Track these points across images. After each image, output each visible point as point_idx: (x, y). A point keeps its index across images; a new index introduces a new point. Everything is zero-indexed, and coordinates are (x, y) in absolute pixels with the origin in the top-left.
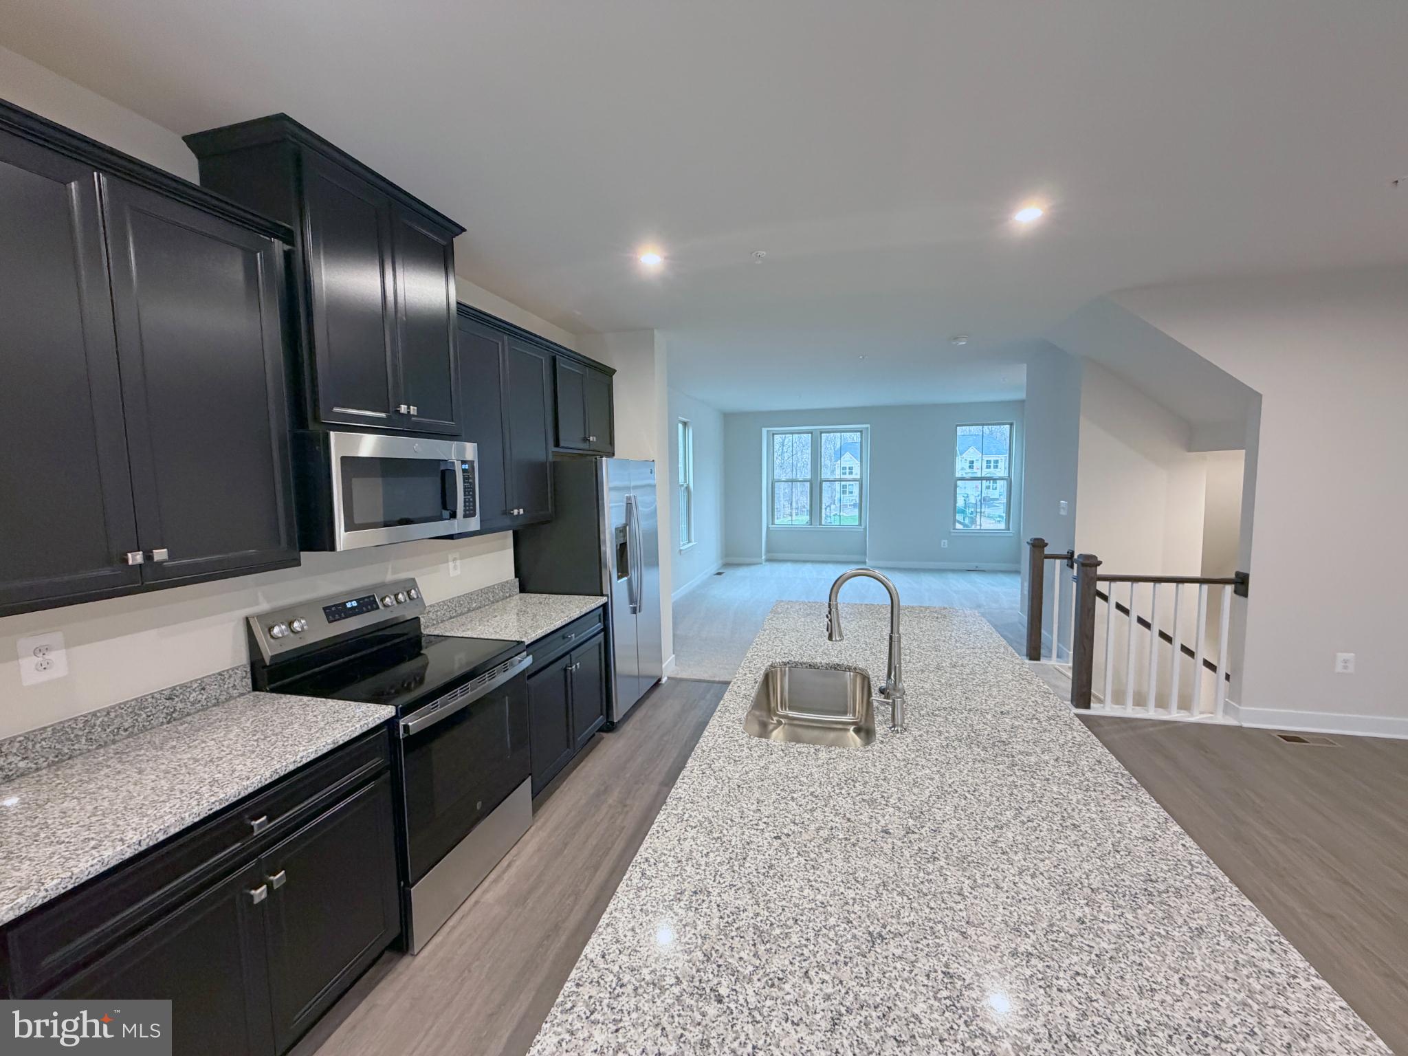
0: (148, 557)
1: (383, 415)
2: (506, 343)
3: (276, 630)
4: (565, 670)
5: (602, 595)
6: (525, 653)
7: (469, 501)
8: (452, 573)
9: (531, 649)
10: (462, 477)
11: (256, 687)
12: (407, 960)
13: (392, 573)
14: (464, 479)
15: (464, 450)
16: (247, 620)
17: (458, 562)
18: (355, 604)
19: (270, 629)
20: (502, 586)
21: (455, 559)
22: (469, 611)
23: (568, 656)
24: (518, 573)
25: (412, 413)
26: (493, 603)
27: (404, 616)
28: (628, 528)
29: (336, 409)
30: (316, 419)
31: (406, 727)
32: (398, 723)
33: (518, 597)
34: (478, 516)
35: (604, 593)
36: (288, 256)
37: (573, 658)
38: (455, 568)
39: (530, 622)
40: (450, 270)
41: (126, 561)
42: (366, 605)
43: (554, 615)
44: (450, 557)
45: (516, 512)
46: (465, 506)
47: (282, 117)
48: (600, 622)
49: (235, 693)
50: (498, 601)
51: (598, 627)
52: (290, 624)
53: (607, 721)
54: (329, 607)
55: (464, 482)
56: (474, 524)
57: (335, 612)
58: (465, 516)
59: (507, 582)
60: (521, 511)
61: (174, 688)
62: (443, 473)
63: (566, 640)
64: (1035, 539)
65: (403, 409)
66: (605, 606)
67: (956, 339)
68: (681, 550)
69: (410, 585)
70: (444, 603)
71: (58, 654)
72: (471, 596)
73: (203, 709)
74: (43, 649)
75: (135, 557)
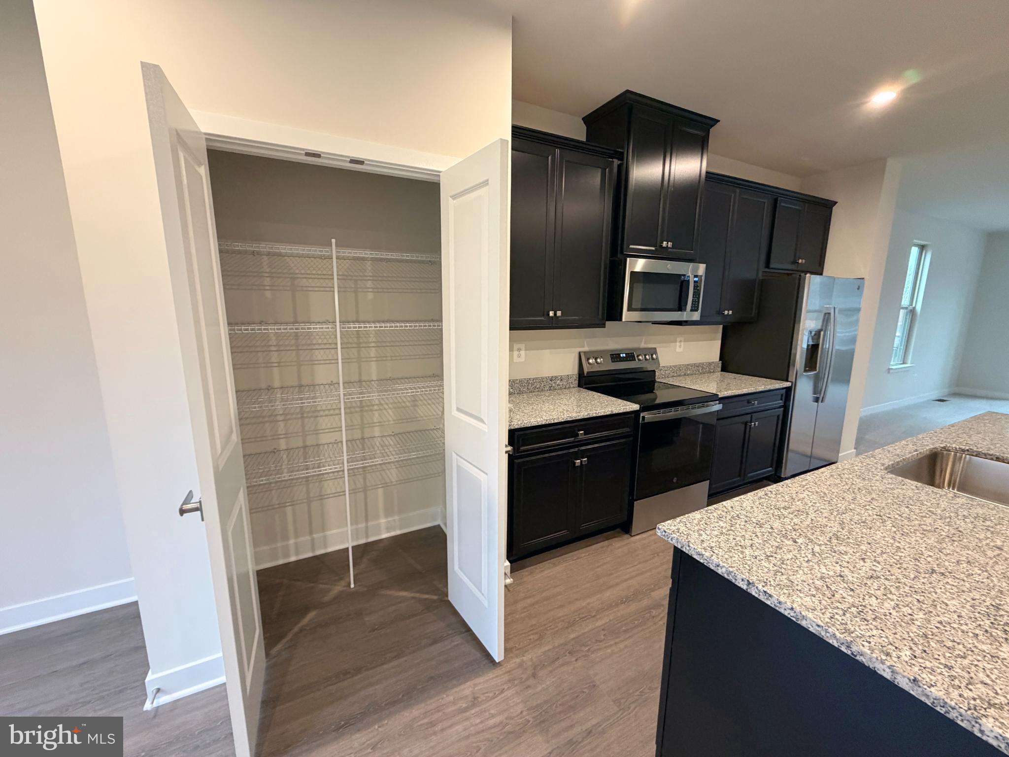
0: (555, 314)
1: (653, 248)
2: (737, 194)
3: (591, 361)
4: (746, 424)
5: (787, 381)
6: (717, 402)
7: (695, 302)
8: (678, 350)
9: (723, 401)
10: (693, 285)
11: (580, 386)
12: (627, 536)
13: (644, 344)
14: (694, 287)
15: (698, 268)
16: (580, 353)
17: (682, 343)
18: (624, 355)
19: (588, 359)
20: (710, 364)
21: (681, 341)
22: (685, 375)
23: (750, 416)
24: (722, 358)
25: (669, 246)
26: (701, 373)
27: (646, 368)
28: (822, 333)
29: (631, 246)
30: (622, 252)
31: (643, 417)
32: (640, 415)
33: (719, 374)
34: (700, 311)
35: (789, 380)
36: (619, 166)
37: (754, 418)
38: (680, 346)
39: (725, 387)
40: (705, 151)
41: (549, 315)
42: (629, 357)
43: (743, 385)
44: (678, 339)
45: (726, 312)
46: (692, 304)
47: (628, 92)
48: (781, 399)
49: (572, 386)
50: (705, 373)
51: (779, 403)
52: (596, 359)
53: (775, 474)
54: (613, 355)
55: (694, 289)
56: (696, 316)
57: (615, 357)
58: (692, 310)
59: (713, 362)
60: (730, 312)
61: (552, 377)
62: (681, 283)
63: (750, 404)
65: (665, 244)
66: (788, 390)
68: (889, 369)
69: (653, 351)
70: (671, 367)
71: (523, 353)
72: (687, 366)
73: (561, 389)
74: (519, 350)
75: (551, 314)
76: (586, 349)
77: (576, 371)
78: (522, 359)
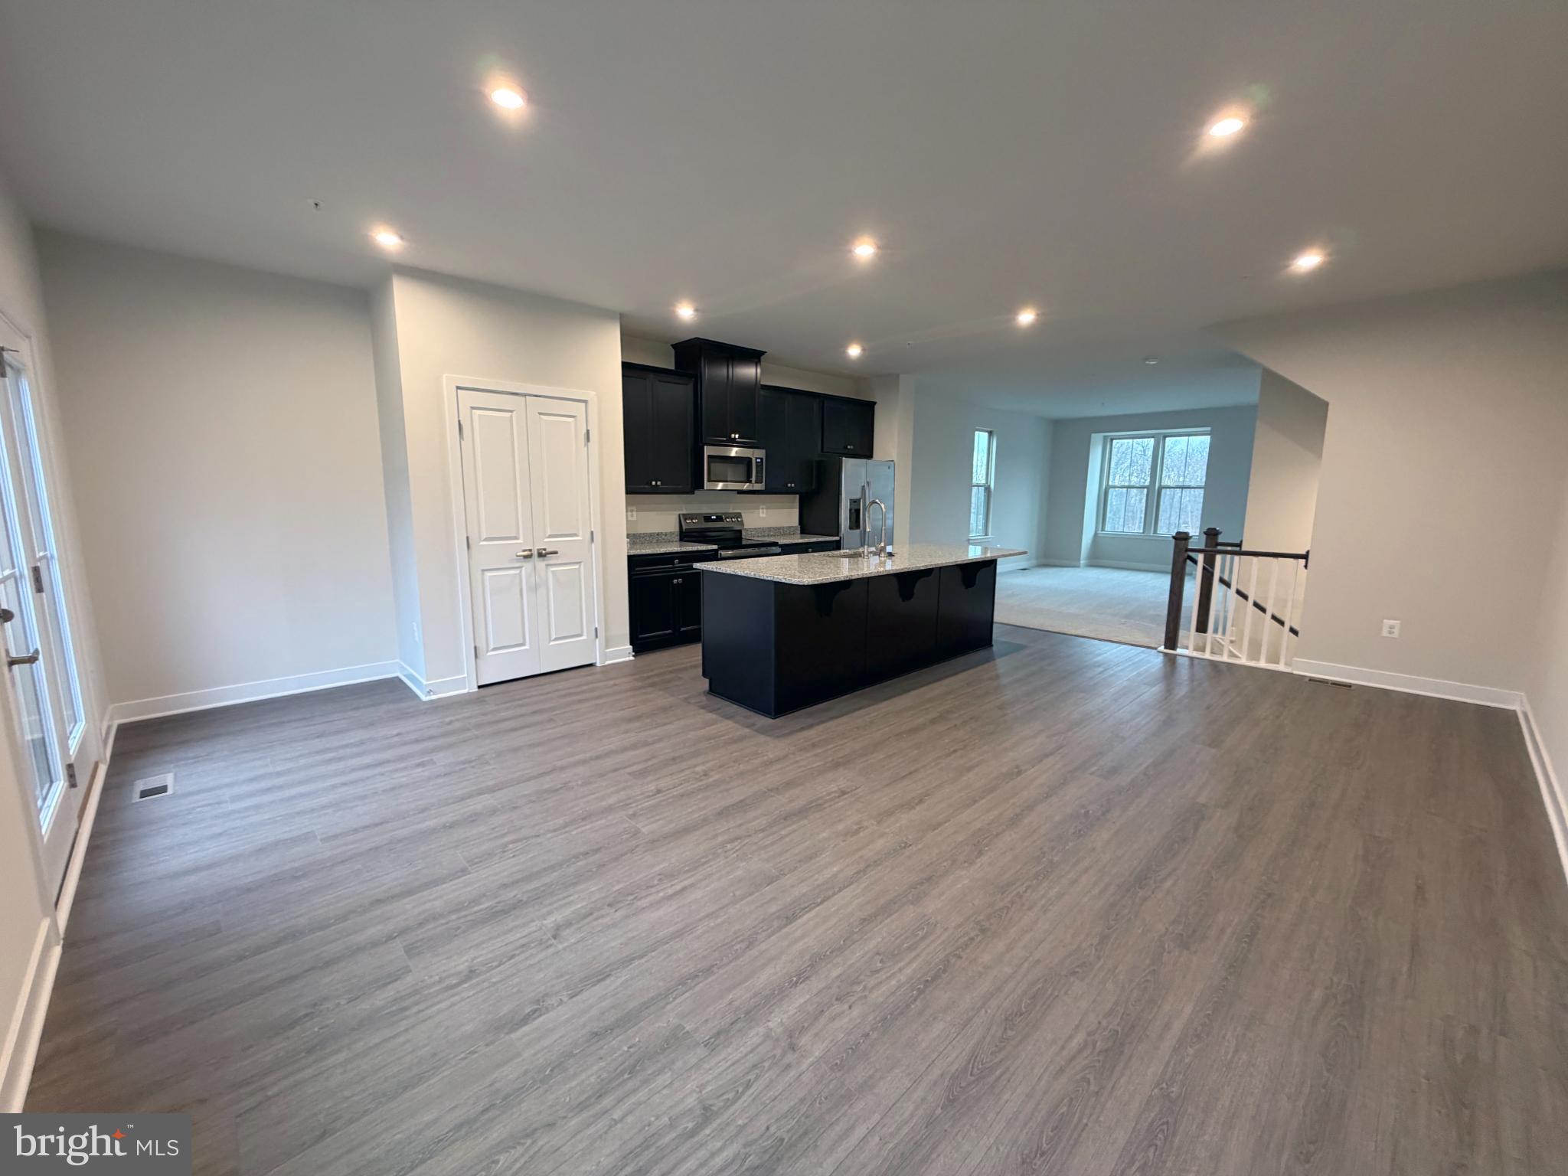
0: (656, 483)
1: (724, 439)
3: (688, 521)
7: (759, 476)
8: (761, 515)
10: (755, 465)
11: (680, 540)
13: (729, 509)
16: (679, 515)
17: (765, 510)
18: (715, 518)
19: (686, 520)
20: (790, 527)
21: (763, 508)
22: (768, 536)
24: (800, 523)
25: (737, 436)
26: (782, 535)
27: (734, 528)
30: (701, 442)
33: (798, 536)
34: (764, 483)
38: (763, 513)
42: (719, 519)
45: (789, 485)
46: (756, 478)
49: (674, 540)
50: (785, 535)
52: (692, 520)
54: (705, 517)
55: (757, 467)
56: (763, 487)
57: (707, 519)
58: (758, 482)
59: (793, 526)
60: (793, 485)
64: (1209, 529)
65: (733, 436)
67: (1147, 359)
68: (969, 540)
69: (739, 515)
70: (755, 529)
71: (635, 513)
72: (770, 529)
73: (665, 542)
74: (632, 511)
75: (654, 483)
76: (684, 512)
77: (677, 529)
78: (635, 518)
